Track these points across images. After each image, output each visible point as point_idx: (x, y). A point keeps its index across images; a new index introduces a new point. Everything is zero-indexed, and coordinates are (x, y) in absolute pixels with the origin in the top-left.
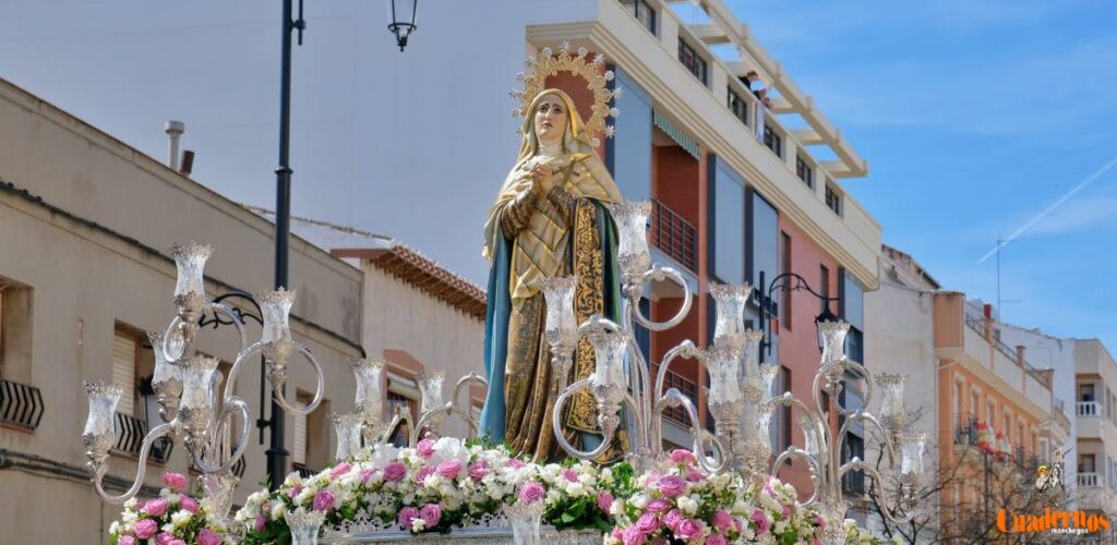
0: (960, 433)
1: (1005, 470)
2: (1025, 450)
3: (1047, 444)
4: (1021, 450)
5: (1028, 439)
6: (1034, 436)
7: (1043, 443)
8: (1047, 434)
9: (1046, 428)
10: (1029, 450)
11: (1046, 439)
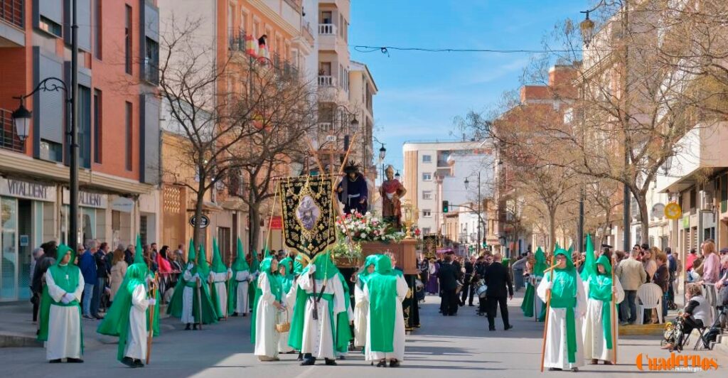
0: (233, 42)
1: (264, 71)
2: (281, 57)
3: (297, 53)
4: (277, 57)
5: (283, 49)
6: (287, 47)
7: (294, 52)
8: (297, 45)
9: (296, 41)
10: (283, 57)
11: (296, 50)
